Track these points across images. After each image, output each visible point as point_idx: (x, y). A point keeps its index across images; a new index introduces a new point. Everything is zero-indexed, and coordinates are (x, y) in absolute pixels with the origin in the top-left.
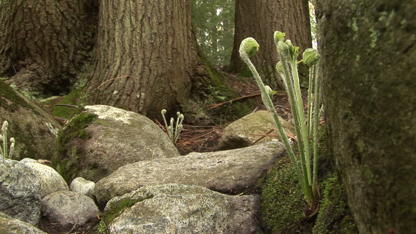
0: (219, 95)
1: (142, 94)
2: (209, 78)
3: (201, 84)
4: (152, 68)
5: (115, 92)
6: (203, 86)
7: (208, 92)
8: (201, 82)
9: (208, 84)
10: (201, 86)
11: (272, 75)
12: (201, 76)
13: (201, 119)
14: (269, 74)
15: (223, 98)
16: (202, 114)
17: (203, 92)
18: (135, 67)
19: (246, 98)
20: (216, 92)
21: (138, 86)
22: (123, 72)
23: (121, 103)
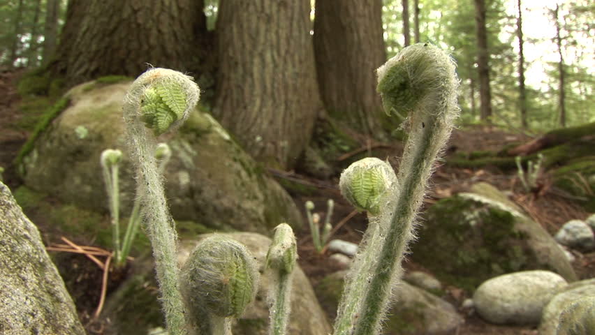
0: (341, 144)
2: (330, 124)
3: (321, 130)
6: (324, 133)
8: (322, 128)
9: (329, 131)
10: (322, 133)
12: (323, 121)
13: (321, 169)
15: (346, 148)
17: (322, 139)
18: (277, 110)
20: (338, 141)
21: (280, 133)
22: (264, 115)
23: (267, 152)
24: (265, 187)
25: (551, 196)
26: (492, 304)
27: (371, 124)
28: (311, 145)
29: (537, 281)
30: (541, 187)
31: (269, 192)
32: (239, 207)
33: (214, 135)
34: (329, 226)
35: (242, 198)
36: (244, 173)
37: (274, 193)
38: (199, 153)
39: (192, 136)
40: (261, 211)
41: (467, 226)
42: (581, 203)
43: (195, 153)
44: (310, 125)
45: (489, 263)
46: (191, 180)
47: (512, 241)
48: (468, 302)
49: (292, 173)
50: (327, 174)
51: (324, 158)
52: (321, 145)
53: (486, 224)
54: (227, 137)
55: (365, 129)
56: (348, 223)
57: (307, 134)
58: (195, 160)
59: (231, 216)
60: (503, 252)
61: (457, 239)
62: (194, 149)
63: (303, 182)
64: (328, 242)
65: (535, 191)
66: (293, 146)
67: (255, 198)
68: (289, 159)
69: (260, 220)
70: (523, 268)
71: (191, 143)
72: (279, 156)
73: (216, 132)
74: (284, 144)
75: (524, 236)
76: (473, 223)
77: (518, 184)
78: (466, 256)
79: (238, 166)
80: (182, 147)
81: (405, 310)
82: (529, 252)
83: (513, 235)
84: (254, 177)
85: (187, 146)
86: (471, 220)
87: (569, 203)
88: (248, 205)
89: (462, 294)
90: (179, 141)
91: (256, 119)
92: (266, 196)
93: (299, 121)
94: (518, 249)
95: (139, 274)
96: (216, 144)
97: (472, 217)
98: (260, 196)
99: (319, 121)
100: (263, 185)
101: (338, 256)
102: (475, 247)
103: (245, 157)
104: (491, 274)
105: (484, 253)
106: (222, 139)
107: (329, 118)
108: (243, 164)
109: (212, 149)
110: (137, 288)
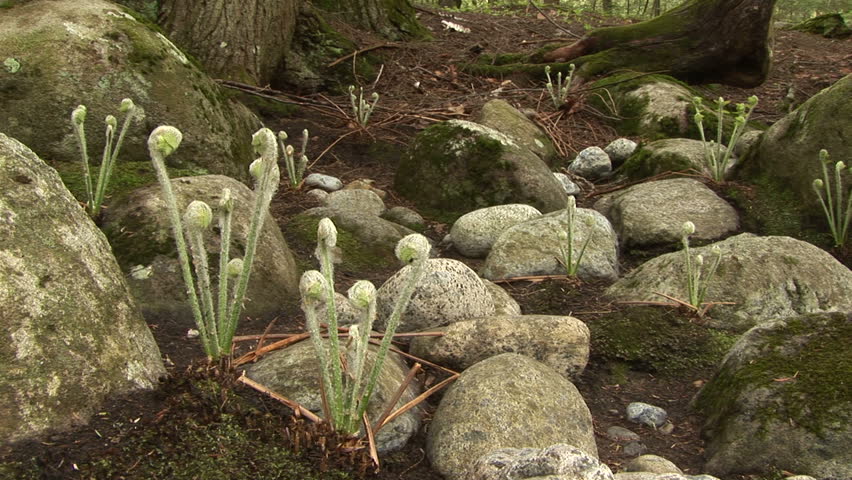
0: (332, 45)
1: (258, 48)
2: (317, 20)
3: (306, 28)
4: (267, 9)
5: (223, 45)
6: (309, 31)
7: (315, 40)
8: (306, 25)
9: (316, 29)
10: (306, 31)
11: (363, 10)
12: (307, 16)
13: (306, 79)
14: (360, 8)
15: (338, 50)
16: (306, 72)
17: (307, 40)
18: (246, 7)
19: (367, 52)
20: (328, 42)
21: (252, 36)
22: (229, 13)
23: (235, 61)
24: (232, 114)
25: (582, 115)
26: (465, 238)
27: (374, 16)
28: (292, 48)
29: (511, 214)
30: (571, 103)
31: (237, 121)
32: (203, 142)
33: (168, 60)
34: (305, 158)
35: (205, 131)
36: (206, 102)
37: (242, 121)
38: (153, 84)
39: (145, 64)
40: (227, 145)
41: (452, 157)
42: (614, 124)
43: (149, 84)
44: (290, 23)
45: (473, 196)
46: (148, 116)
47: (498, 173)
48: (447, 237)
49: (268, 87)
50: (314, 84)
51: (310, 64)
52: (306, 48)
53: (472, 155)
54: (184, 60)
55: (366, 21)
56: (335, 148)
57: (287, 34)
58: (151, 92)
59: (195, 152)
60: (487, 185)
61: (442, 170)
62: (148, 80)
63: (282, 99)
64: (306, 174)
65: (565, 108)
66: (268, 52)
67: (221, 130)
68: (263, 69)
69: (226, 154)
70: (507, 201)
71: (144, 73)
72: (251, 67)
73: (172, 56)
74: (257, 50)
75: (510, 167)
76: (458, 153)
77: (547, 98)
78: (451, 189)
79: (199, 95)
80: (135, 78)
81: (378, 245)
82: (514, 184)
83: (499, 167)
84: (218, 104)
85: (140, 77)
86: (457, 150)
87: (601, 124)
88: (213, 139)
89: (444, 229)
90: (131, 72)
91: (219, 19)
92: (233, 126)
93: (274, 19)
94: (503, 182)
95: (114, 220)
96: (173, 71)
97: (457, 146)
98: (227, 127)
99: (303, 17)
100: (228, 112)
101: (316, 191)
102: (459, 179)
103: (207, 81)
104: (474, 207)
105: (468, 185)
106: (179, 63)
107: (316, 11)
108: (204, 92)
109: (169, 77)
110: (114, 233)
